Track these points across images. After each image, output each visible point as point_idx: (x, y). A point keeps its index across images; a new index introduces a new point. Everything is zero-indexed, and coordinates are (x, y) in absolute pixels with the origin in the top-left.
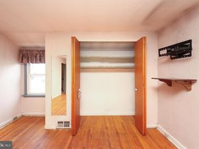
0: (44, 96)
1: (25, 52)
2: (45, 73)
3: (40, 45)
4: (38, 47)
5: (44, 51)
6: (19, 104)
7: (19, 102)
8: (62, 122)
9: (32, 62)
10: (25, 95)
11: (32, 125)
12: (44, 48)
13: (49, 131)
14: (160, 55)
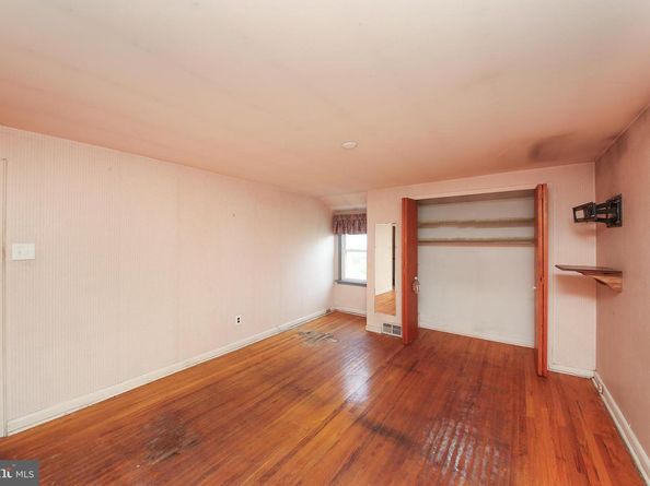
0: (365, 285)
1: (340, 219)
2: (365, 248)
3: (360, 206)
4: (356, 210)
5: (365, 215)
6: (332, 293)
7: (332, 292)
8: (390, 326)
9: (349, 233)
10: (339, 281)
11: (349, 323)
12: (366, 210)
13: (371, 334)
14: (576, 220)
